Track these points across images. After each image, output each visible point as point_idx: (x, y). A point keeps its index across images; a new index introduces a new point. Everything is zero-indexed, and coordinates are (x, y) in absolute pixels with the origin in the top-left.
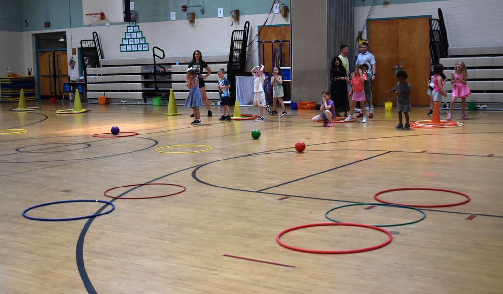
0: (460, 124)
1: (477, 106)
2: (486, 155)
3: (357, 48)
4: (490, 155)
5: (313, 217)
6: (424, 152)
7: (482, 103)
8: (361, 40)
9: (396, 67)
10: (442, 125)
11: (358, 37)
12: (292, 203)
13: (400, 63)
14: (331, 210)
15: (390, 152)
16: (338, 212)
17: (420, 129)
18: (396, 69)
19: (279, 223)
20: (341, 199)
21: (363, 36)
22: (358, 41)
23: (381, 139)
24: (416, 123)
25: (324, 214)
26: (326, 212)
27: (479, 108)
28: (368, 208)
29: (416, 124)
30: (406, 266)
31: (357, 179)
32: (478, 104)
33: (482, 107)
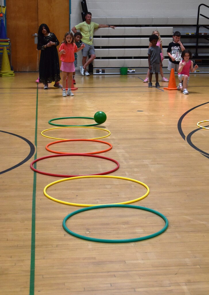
1: (127, 70)
7: (131, 68)
18: (35, 36)
27: (129, 72)
33: (131, 71)
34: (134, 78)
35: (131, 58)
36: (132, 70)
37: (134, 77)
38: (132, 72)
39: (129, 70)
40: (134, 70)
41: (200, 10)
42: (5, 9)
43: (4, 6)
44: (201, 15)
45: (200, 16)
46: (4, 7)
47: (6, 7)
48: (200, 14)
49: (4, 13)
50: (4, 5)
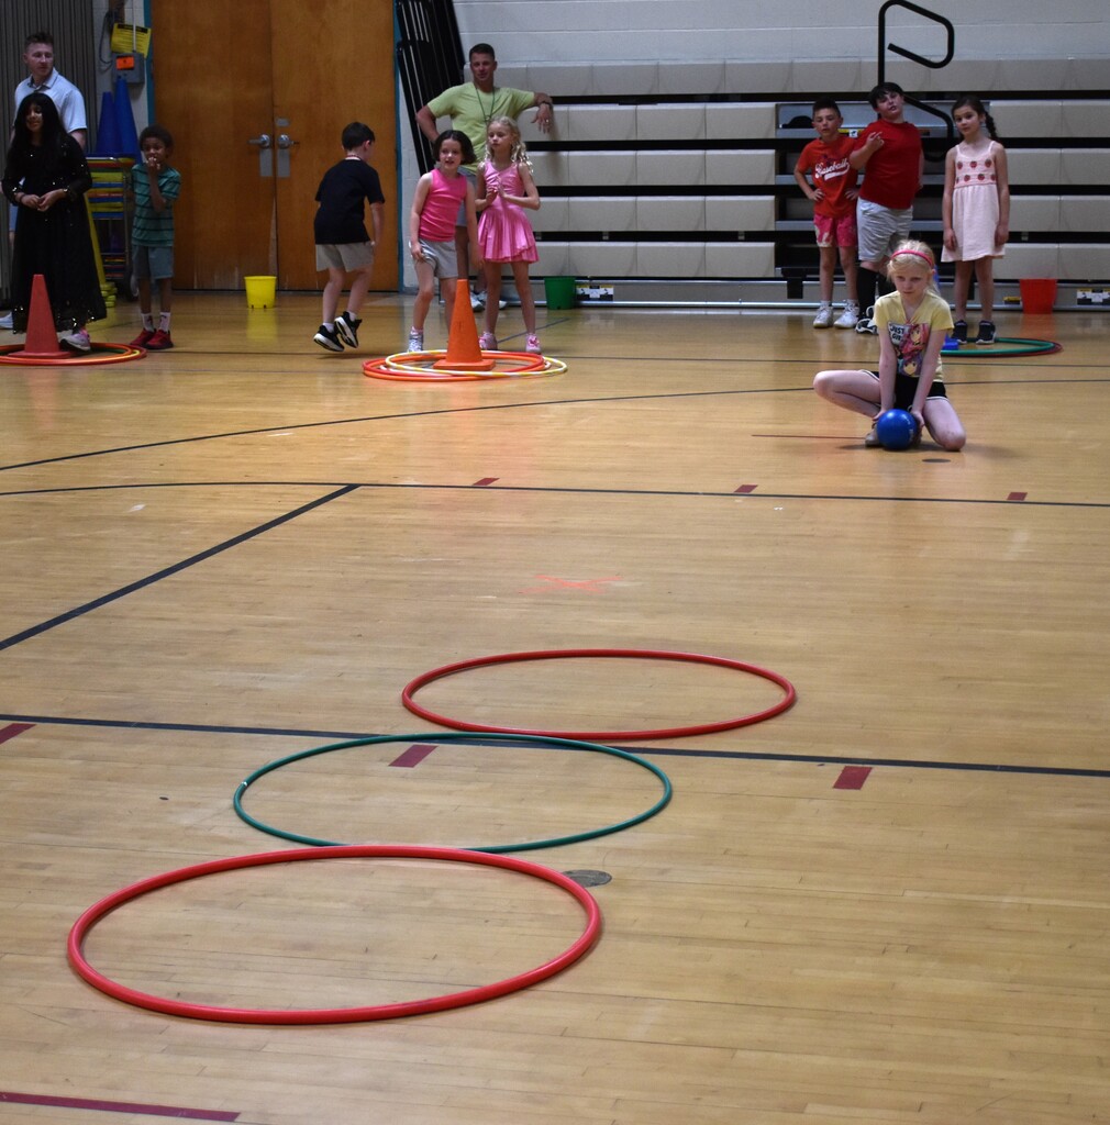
0: (553, 365)
1: (580, 291)
2: (732, 491)
3: (106, 58)
4: (745, 490)
5: (186, 821)
6: (485, 483)
7: (595, 281)
8: (122, 26)
9: (265, 137)
10: (487, 368)
11: (109, 15)
12: (56, 755)
13: (281, 122)
14: (251, 781)
15: (351, 487)
16: (285, 789)
17: (411, 387)
18: (262, 146)
19: (42, 867)
20: (267, 724)
21: (127, 11)
22: (111, 32)
23: (287, 434)
24: (387, 360)
25: (229, 802)
26: (234, 790)
27: (587, 297)
28: (405, 761)
29: (387, 366)
30: (740, 1054)
31: (279, 618)
32: (581, 285)
33: (595, 293)
34: (611, 323)
35: (595, 236)
36: (602, 291)
37: (606, 318)
38: (603, 298)
39: (587, 291)
40: (611, 291)
41: (887, 28)
42: (147, 37)
43: (143, 26)
44: (893, 48)
45: (888, 53)
46: (144, 31)
47: (149, 30)
48: (887, 45)
49: (142, 55)
50: (146, 23)
